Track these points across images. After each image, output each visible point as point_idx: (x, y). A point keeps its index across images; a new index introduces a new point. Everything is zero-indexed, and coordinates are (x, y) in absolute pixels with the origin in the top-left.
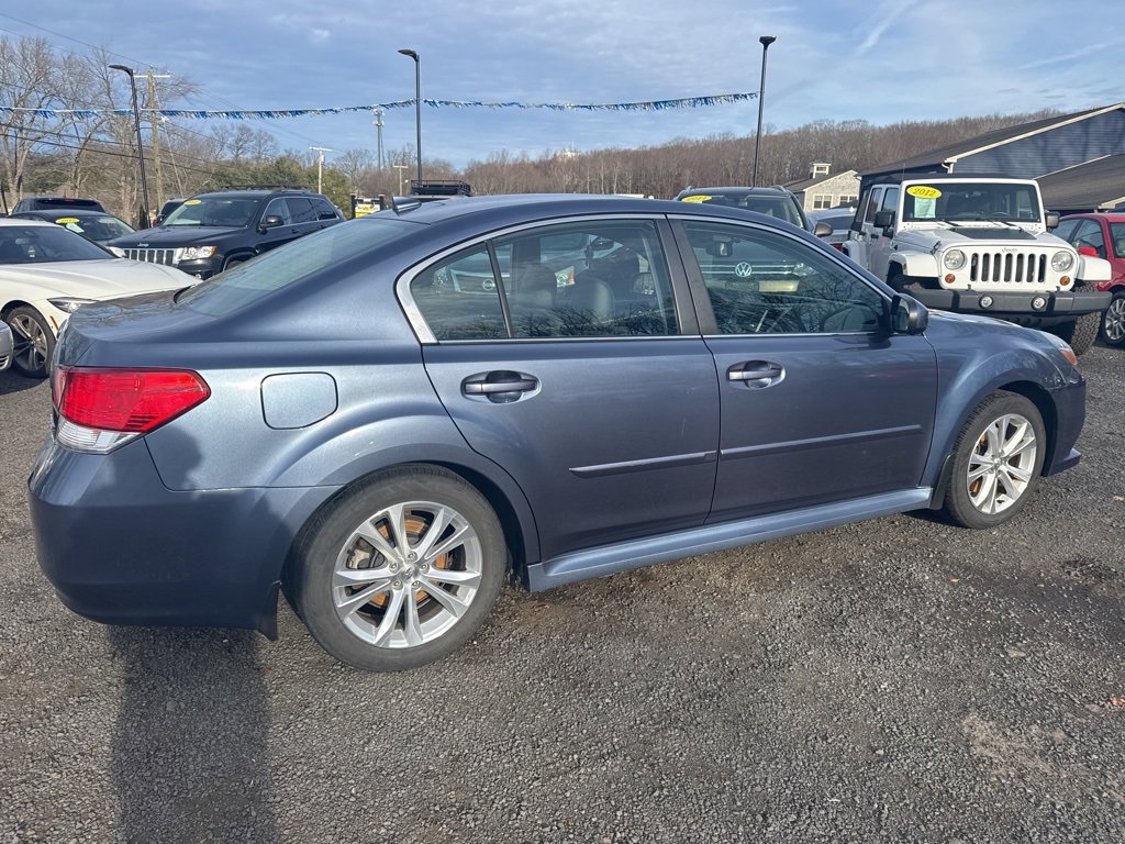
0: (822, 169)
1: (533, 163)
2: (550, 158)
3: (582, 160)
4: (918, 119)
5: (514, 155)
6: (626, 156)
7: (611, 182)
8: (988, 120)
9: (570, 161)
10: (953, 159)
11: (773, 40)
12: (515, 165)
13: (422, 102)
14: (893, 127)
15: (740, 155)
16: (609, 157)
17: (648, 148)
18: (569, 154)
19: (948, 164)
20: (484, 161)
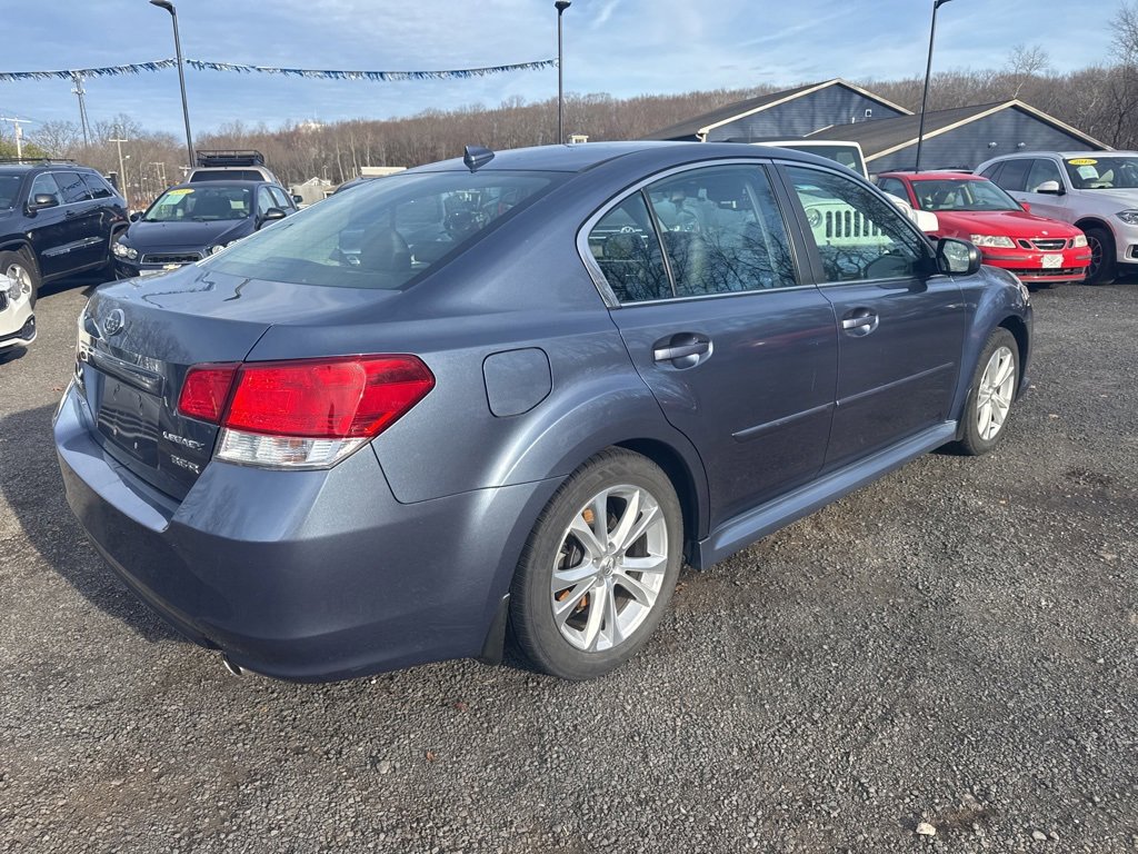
0: (580, 141)
1: (273, 135)
2: (292, 129)
3: (328, 131)
4: (657, 94)
5: (250, 126)
6: (376, 128)
7: (363, 156)
8: (716, 94)
9: (315, 132)
10: (705, 130)
11: (568, 5)
12: (253, 137)
13: (184, 62)
14: (634, 100)
15: (493, 128)
16: (357, 128)
17: (398, 120)
18: (313, 126)
19: (701, 135)
20: (215, 134)
